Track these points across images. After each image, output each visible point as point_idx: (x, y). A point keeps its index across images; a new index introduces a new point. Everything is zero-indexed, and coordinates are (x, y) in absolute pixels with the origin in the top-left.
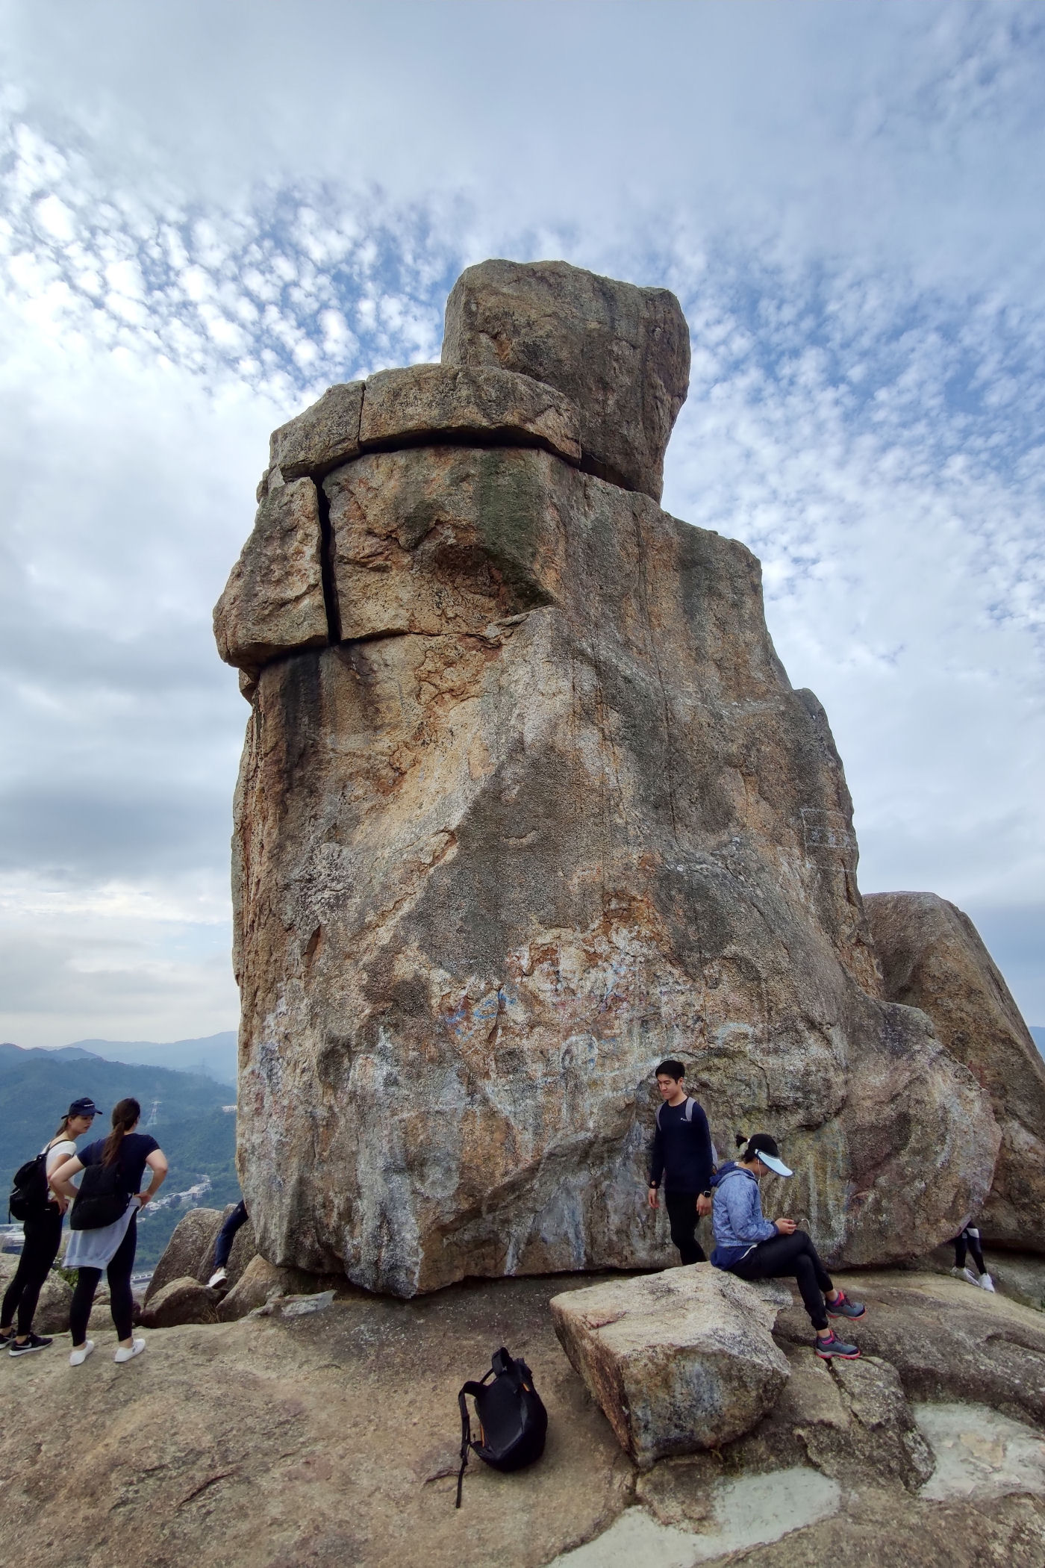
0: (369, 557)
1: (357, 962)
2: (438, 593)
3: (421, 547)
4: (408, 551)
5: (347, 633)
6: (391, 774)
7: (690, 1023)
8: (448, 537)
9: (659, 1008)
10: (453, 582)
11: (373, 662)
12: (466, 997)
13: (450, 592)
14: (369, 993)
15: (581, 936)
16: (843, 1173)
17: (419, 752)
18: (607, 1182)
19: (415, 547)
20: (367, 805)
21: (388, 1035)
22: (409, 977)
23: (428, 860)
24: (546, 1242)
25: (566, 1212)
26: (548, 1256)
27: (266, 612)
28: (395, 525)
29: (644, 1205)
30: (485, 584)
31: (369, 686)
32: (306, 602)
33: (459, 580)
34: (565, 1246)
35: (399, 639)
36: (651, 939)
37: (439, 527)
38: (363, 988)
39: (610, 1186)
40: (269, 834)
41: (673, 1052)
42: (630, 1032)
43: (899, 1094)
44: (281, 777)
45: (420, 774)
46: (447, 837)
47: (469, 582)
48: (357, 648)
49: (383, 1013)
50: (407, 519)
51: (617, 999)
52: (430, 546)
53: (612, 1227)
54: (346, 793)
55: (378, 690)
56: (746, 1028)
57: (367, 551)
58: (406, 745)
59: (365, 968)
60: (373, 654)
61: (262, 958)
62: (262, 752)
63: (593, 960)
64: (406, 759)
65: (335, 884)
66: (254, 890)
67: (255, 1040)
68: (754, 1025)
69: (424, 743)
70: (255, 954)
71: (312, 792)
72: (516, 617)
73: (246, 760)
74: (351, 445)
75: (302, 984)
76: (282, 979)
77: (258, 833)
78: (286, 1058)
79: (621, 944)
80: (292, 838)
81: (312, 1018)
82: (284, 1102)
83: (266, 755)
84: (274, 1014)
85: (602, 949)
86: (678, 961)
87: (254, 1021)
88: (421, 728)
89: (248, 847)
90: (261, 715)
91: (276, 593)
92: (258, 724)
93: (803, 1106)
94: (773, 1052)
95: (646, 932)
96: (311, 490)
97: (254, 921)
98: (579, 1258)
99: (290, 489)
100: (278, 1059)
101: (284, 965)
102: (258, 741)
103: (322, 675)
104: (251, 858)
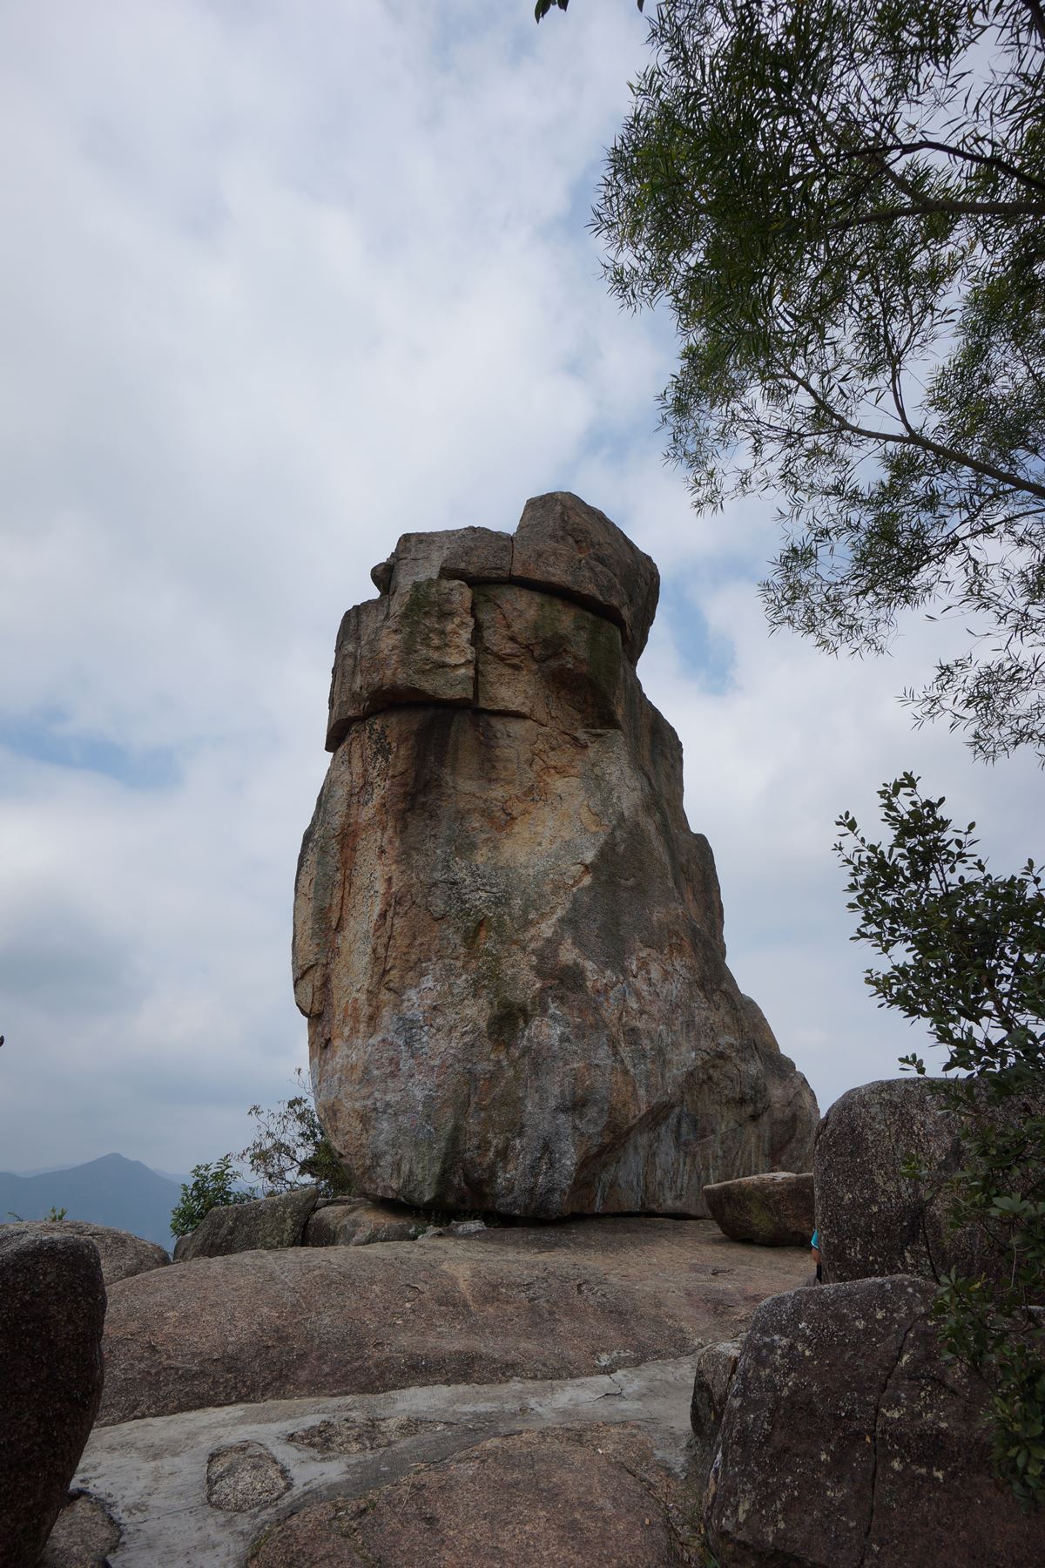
0: (509, 655)
1: (524, 948)
2: (549, 697)
3: (547, 663)
4: (537, 662)
5: (483, 704)
6: (503, 816)
7: (708, 1031)
8: (568, 662)
9: (694, 1017)
10: (558, 693)
11: (498, 730)
12: (606, 985)
13: (555, 699)
14: (539, 971)
15: (660, 957)
16: (767, 1152)
17: (530, 805)
18: (656, 1144)
19: (544, 661)
20: (484, 836)
21: (556, 1005)
22: (571, 963)
23: (571, 882)
24: (620, 1188)
25: (633, 1165)
26: (621, 1199)
27: (428, 667)
28: (534, 641)
29: (673, 1164)
30: (579, 702)
31: (490, 747)
32: (462, 671)
33: (562, 693)
34: (631, 1192)
35: (520, 720)
36: (691, 968)
37: (564, 654)
38: (532, 968)
39: (657, 1147)
40: (390, 842)
41: (700, 1050)
42: (682, 1030)
43: (791, 1102)
44: (405, 798)
45: (532, 822)
46: (583, 868)
47: (568, 697)
48: (486, 717)
49: (551, 988)
50: (544, 640)
51: (678, 1006)
52: (554, 664)
53: (657, 1179)
54: (464, 823)
55: (498, 752)
56: (732, 1040)
57: (508, 651)
58: (517, 797)
59: (534, 952)
60: (498, 724)
61: (401, 942)
62: (391, 773)
63: (666, 975)
64: (516, 808)
65: (488, 888)
66: (385, 885)
67: (386, 1012)
68: (736, 1040)
69: (533, 800)
70: (390, 938)
71: (432, 816)
72: (599, 731)
73: (347, 777)
74: (504, 575)
75: (459, 964)
76: (430, 960)
77: (376, 840)
78: (435, 1025)
79: (678, 968)
80: (414, 849)
81: (476, 990)
82: (432, 1063)
83: (394, 777)
84: (418, 989)
85: (670, 968)
86: (702, 987)
87: (381, 997)
88: (531, 788)
89: (348, 851)
90: (389, 744)
91: (435, 656)
92: (383, 751)
93: (753, 1101)
94: (744, 1060)
95: (689, 963)
96: (468, 593)
97: (386, 911)
98: (637, 1203)
99: (447, 585)
100: (422, 1027)
101: (435, 947)
102: (378, 765)
103: (453, 729)
104: (360, 860)
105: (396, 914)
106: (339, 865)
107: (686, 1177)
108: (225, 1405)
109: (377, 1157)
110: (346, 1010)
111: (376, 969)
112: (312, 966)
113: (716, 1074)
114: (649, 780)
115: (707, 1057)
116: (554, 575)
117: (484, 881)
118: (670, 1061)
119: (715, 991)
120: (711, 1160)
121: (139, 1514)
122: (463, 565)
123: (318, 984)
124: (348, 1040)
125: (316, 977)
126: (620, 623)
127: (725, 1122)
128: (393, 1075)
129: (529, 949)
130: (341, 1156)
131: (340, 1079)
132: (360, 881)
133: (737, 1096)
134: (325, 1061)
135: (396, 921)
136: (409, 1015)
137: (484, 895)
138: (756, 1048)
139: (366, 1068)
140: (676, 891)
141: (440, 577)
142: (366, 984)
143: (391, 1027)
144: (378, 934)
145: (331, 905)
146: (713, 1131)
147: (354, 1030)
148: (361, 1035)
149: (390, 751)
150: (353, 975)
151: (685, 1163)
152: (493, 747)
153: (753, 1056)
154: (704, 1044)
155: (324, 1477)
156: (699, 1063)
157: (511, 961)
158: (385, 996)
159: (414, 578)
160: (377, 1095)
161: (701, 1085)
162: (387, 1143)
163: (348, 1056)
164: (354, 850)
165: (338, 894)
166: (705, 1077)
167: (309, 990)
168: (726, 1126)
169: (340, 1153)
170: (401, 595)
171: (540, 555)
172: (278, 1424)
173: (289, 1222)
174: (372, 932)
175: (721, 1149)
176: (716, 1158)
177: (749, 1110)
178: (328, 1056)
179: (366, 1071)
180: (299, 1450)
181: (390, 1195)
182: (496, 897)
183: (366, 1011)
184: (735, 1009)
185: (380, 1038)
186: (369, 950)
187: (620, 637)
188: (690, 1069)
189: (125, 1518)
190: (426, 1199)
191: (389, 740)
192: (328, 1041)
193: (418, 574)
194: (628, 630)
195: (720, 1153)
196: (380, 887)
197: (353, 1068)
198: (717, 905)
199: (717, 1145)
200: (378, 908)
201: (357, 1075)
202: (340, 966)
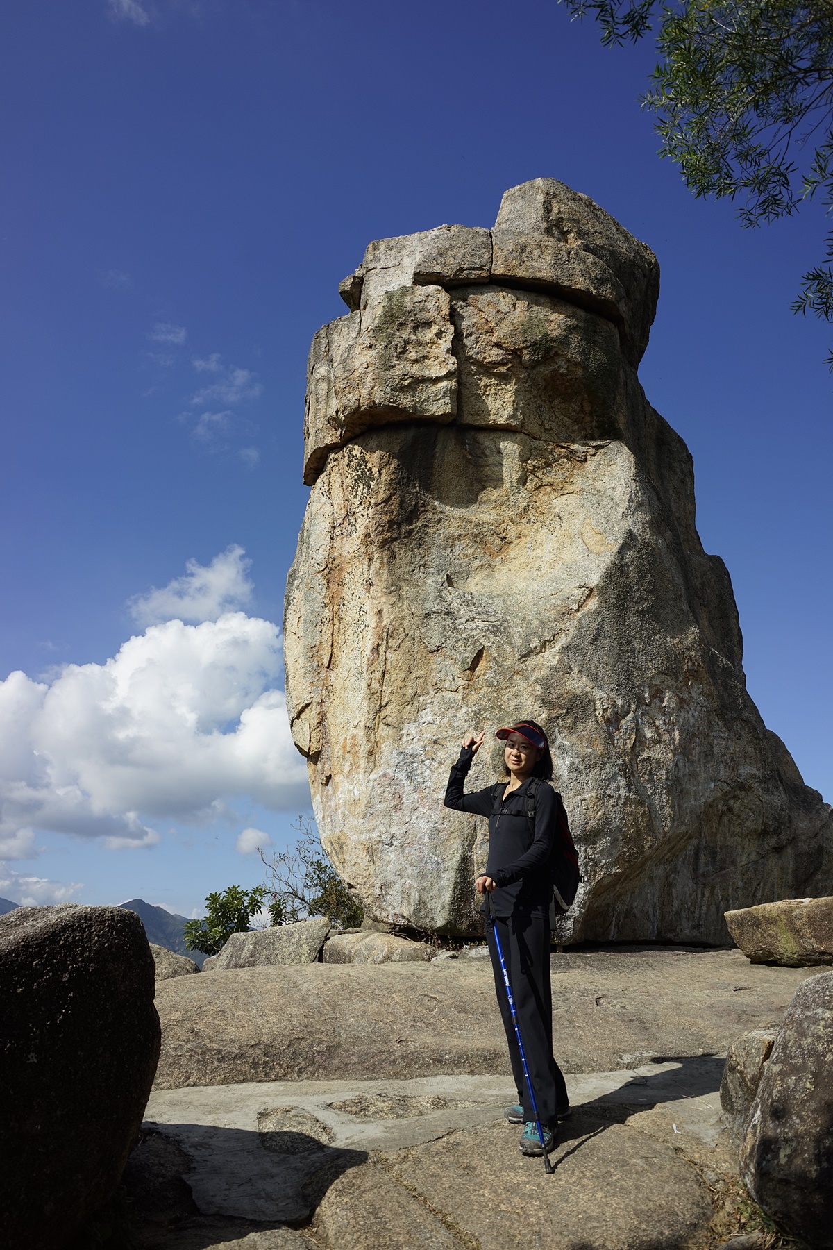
0: (495, 363)
1: (527, 678)
2: (540, 407)
3: (538, 369)
4: (526, 368)
5: (468, 419)
6: (498, 541)
7: (728, 761)
8: (560, 367)
9: (713, 747)
10: (551, 402)
11: (486, 447)
12: (617, 713)
13: (547, 409)
14: (544, 702)
15: (675, 684)
16: (790, 884)
17: (524, 527)
18: (673, 876)
19: (533, 368)
20: (476, 563)
21: (563, 735)
22: (578, 692)
23: (575, 607)
24: (635, 917)
25: (649, 895)
26: (636, 928)
27: (406, 383)
28: (522, 346)
29: (690, 895)
30: (575, 411)
31: (479, 467)
32: (444, 383)
33: (556, 402)
34: (646, 921)
35: (511, 435)
36: (709, 696)
37: (555, 358)
38: (537, 697)
39: (674, 878)
40: (377, 574)
41: (719, 780)
42: (699, 760)
43: (817, 833)
44: (389, 527)
45: (528, 545)
46: (587, 592)
47: (563, 406)
48: (473, 433)
49: (557, 718)
50: (534, 344)
51: (694, 735)
52: (545, 370)
53: (674, 909)
54: (454, 550)
55: (488, 471)
56: (754, 771)
57: (493, 358)
58: (512, 521)
59: (537, 681)
60: (486, 440)
61: (396, 676)
62: (373, 501)
63: (682, 704)
64: (511, 533)
65: (484, 617)
66: (376, 619)
67: (386, 748)
68: (758, 770)
69: (529, 521)
70: (384, 673)
71: (420, 545)
72: (599, 443)
73: (328, 509)
74: (484, 274)
75: (459, 696)
76: (427, 693)
77: (362, 572)
78: (437, 759)
79: (695, 696)
80: (405, 580)
81: (477, 723)
82: (436, 796)
83: (377, 504)
84: (416, 724)
85: (686, 696)
86: (721, 715)
87: (380, 732)
88: (526, 510)
89: (334, 586)
90: (371, 469)
91: (415, 369)
92: (364, 477)
93: (777, 832)
94: (766, 791)
95: (706, 690)
96: (444, 297)
97: (378, 645)
98: (653, 931)
99: (422, 291)
100: (423, 761)
101: (431, 681)
102: (359, 493)
103: (438, 449)
104: (347, 594)
105: (387, 648)
106: (327, 601)
107: (704, 908)
108: (266, 1081)
109: (385, 886)
110: (344, 747)
111: (373, 705)
112: (307, 705)
113: (736, 806)
114: (657, 493)
115: (728, 788)
116: (540, 270)
117: (480, 609)
118: (687, 792)
119: (735, 719)
120: (730, 891)
121: (203, 1150)
122: (438, 269)
123: (315, 722)
124: (349, 775)
125: (311, 716)
126: (617, 320)
127: (747, 854)
128: (396, 808)
129: (533, 679)
130: (351, 886)
131: (344, 813)
132: (349, 615)
133: (760, 828)
134: (327, 798)
135: (389, 655)
136: (409, 749)
137: (482, 624)
138: (781, 780)
139: (369, 802)
140: (690, 614)
141: (414, 283)
142: (363, 719)
143: (391, 762)
144: (372, 668)
145: (321, 642)
146: (733, 863)
147: (354, 766)
148: (361, 771)
149: (371, 478)
150: (349, 712)
151: (703, 895)
152: (482, 466)
153: (777, 787)
154: (723, 773)
155: (364, 1134)
156: (719, 794)
157: (513, 691)
158: (383, 731)
159: (386, 288)
160: (381, 828)
161: (721, 818)
162: (395, 874)
163: (350, 791)
164: (341, 584)
165: (327, 630)
166: (725, 809)
167: (306, 729)
168: (748, 858)
169: (348, 884)
170: (374, 307)
171: (523, 249)
172: (316, 1096)
173: (305, 948)
174: (365, 667)
175: (742, 880)
176: (735, 889)
177: (773, 841)
178: (330, 792)
179: (370, 804)
180: (338, 1115)
181: (402, 921)
182: (494, 626)
183: (364, 747)
184: (758, 738)
185: (381, 773)
186: (364, 685)
187: (618, 336)
188: (710, 800)
189: (192, 1151)
190: (438, 926)
191: (369, 465)
192: (329, 778)
193: (389, 284)
194: (626, 327)
195: (740, 884)
196: (371, 620)
197: (355, 802)
198: (735, 632)
199: (738, 876)
200: (370, 642)
201: (361, 809)
202: (335, 703)
